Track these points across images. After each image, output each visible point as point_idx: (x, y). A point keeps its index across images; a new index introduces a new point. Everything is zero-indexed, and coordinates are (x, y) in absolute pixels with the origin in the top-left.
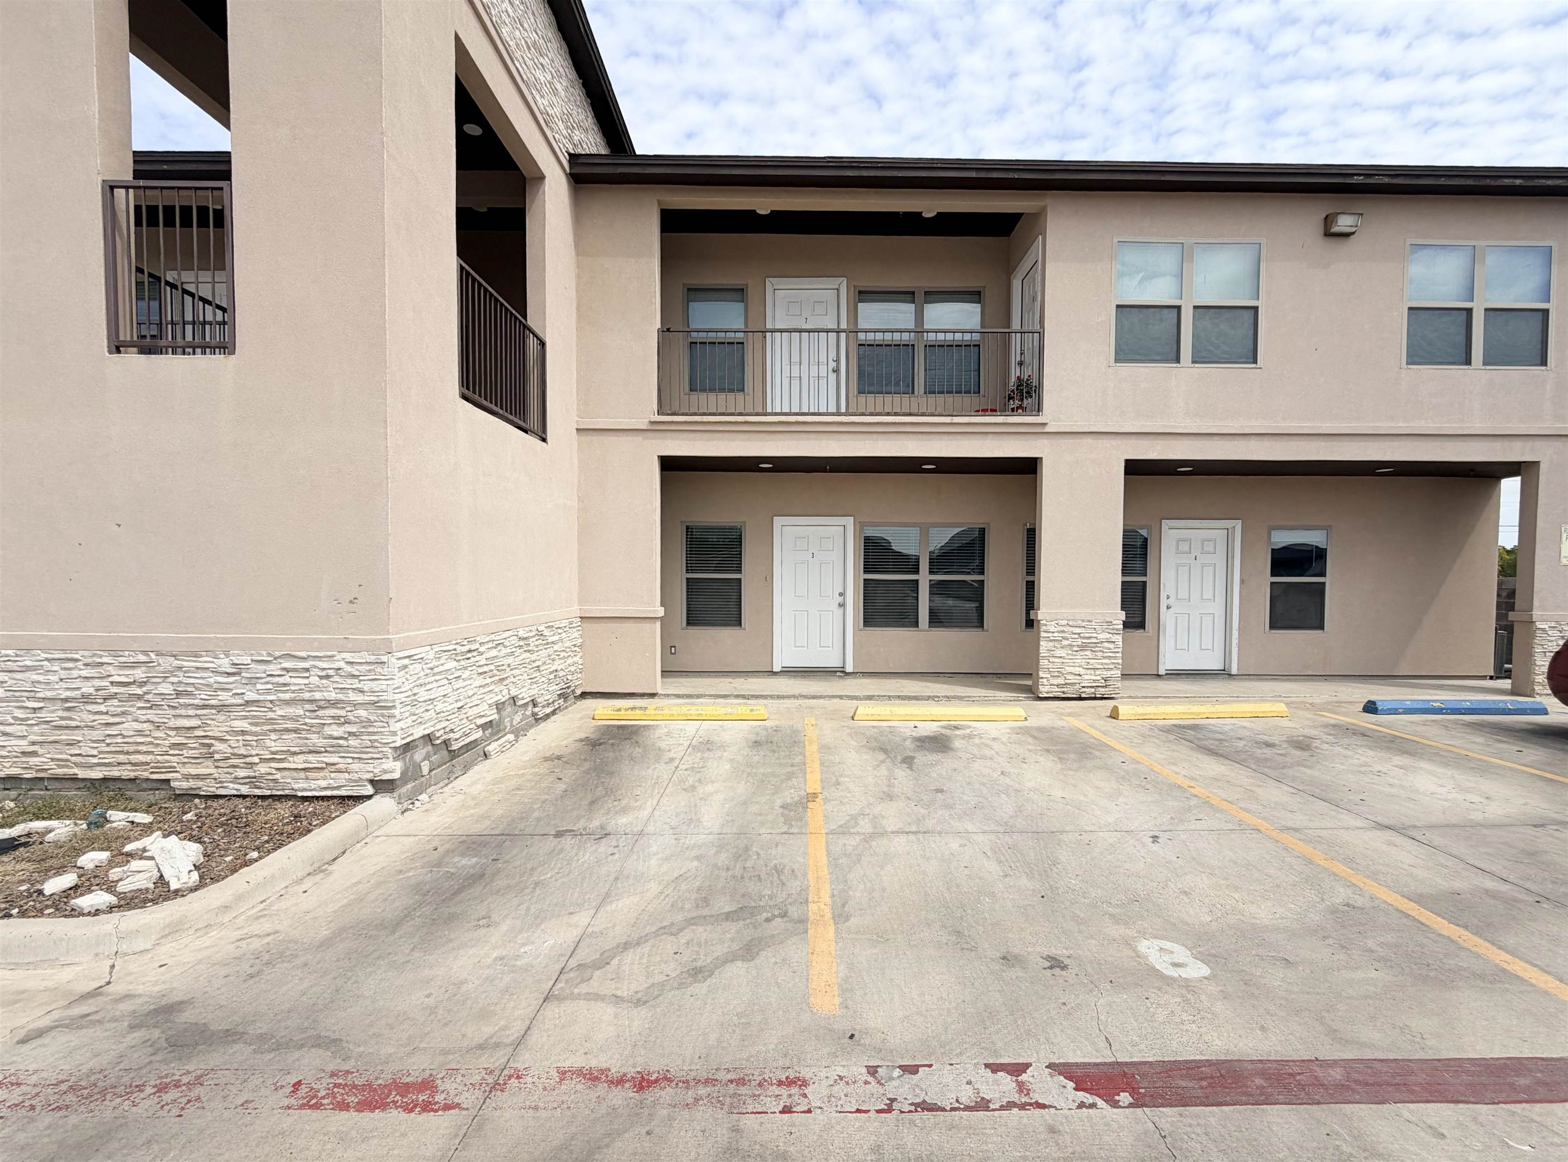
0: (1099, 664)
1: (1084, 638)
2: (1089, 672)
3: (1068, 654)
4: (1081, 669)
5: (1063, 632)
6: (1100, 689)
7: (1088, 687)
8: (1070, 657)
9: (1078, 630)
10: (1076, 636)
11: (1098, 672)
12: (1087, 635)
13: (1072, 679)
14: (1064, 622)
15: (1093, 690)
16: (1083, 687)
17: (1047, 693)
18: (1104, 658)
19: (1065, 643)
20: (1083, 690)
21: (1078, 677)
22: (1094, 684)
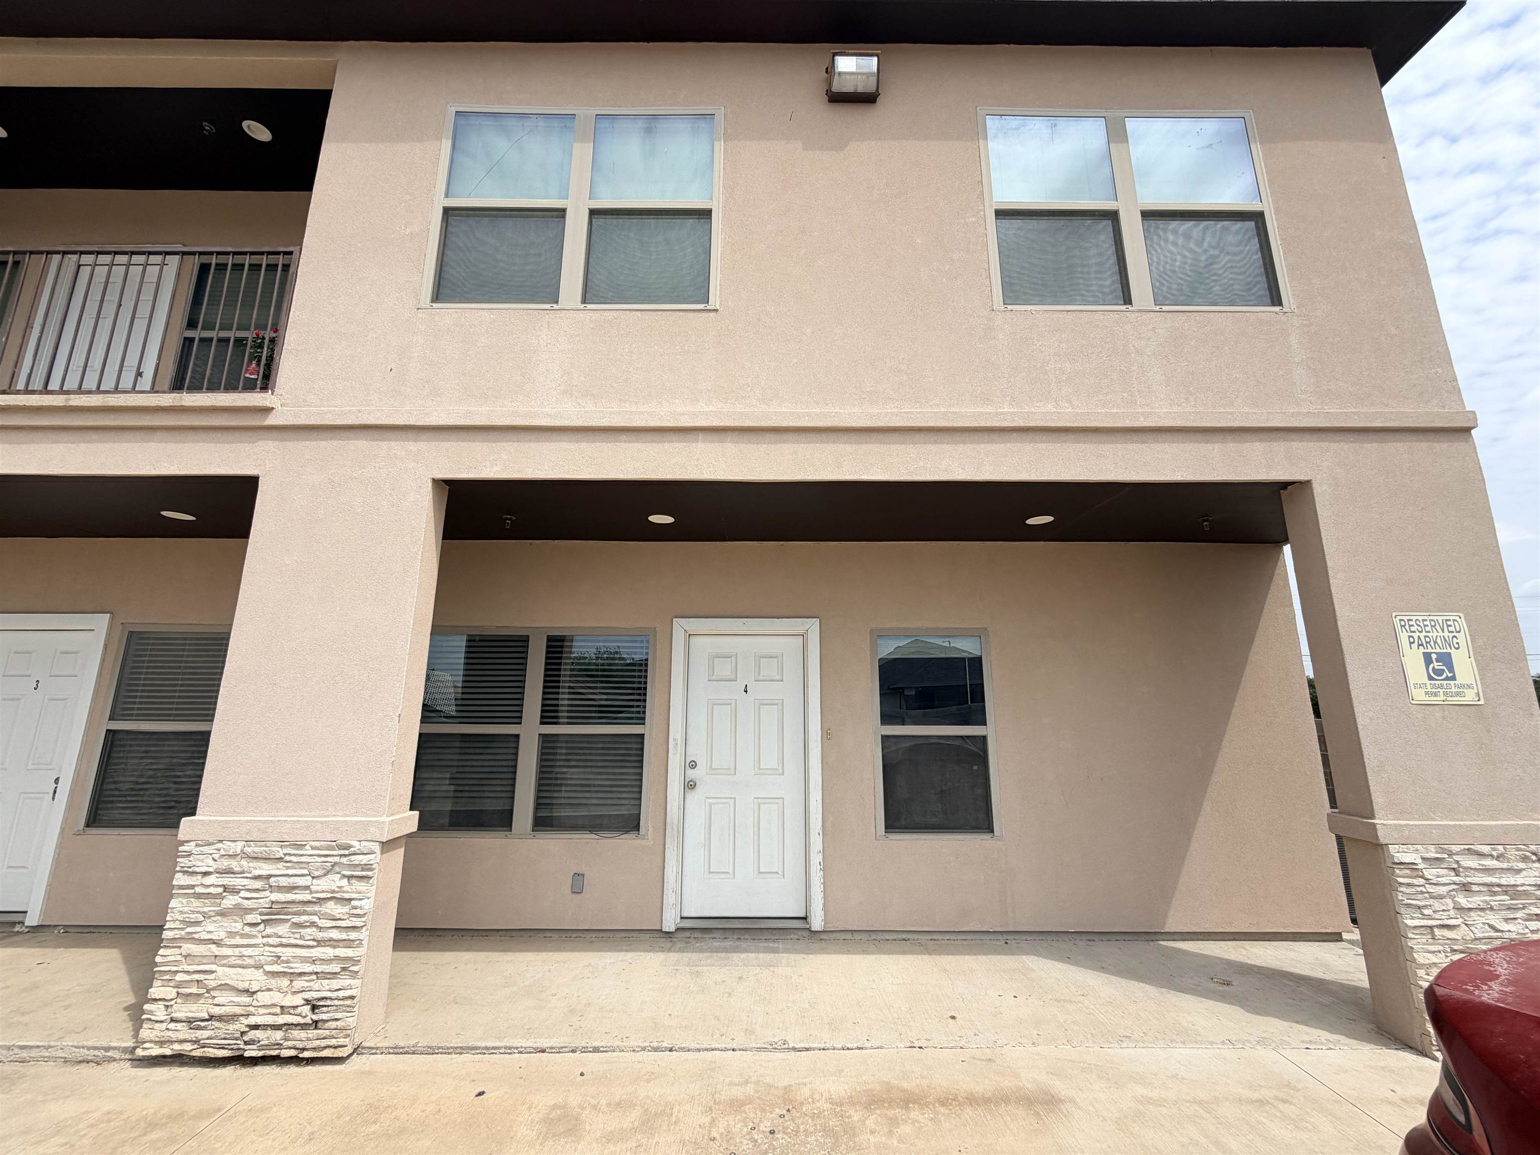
0: (304, 960)
1: (281, 889)
2: (273, 983)
3: (231, 934)
4: (258, 974)
5: (229, 872)
6: (296, 1033)
7: (265, 1027)
8: (238, 941)
9: (265, 869)
10: (258, 884)
11: (299, 984)
12: (284, 881)
13: (227, 1002)
14: (238, 847)
15: (278, 1035)
16: (256, 1027)
17: (161, 1043)
18: (320, 943)
19: (230, 901)
20: (253, 1034)
21: (245, 999)
22: (281, 1020)
